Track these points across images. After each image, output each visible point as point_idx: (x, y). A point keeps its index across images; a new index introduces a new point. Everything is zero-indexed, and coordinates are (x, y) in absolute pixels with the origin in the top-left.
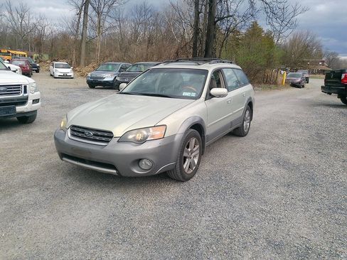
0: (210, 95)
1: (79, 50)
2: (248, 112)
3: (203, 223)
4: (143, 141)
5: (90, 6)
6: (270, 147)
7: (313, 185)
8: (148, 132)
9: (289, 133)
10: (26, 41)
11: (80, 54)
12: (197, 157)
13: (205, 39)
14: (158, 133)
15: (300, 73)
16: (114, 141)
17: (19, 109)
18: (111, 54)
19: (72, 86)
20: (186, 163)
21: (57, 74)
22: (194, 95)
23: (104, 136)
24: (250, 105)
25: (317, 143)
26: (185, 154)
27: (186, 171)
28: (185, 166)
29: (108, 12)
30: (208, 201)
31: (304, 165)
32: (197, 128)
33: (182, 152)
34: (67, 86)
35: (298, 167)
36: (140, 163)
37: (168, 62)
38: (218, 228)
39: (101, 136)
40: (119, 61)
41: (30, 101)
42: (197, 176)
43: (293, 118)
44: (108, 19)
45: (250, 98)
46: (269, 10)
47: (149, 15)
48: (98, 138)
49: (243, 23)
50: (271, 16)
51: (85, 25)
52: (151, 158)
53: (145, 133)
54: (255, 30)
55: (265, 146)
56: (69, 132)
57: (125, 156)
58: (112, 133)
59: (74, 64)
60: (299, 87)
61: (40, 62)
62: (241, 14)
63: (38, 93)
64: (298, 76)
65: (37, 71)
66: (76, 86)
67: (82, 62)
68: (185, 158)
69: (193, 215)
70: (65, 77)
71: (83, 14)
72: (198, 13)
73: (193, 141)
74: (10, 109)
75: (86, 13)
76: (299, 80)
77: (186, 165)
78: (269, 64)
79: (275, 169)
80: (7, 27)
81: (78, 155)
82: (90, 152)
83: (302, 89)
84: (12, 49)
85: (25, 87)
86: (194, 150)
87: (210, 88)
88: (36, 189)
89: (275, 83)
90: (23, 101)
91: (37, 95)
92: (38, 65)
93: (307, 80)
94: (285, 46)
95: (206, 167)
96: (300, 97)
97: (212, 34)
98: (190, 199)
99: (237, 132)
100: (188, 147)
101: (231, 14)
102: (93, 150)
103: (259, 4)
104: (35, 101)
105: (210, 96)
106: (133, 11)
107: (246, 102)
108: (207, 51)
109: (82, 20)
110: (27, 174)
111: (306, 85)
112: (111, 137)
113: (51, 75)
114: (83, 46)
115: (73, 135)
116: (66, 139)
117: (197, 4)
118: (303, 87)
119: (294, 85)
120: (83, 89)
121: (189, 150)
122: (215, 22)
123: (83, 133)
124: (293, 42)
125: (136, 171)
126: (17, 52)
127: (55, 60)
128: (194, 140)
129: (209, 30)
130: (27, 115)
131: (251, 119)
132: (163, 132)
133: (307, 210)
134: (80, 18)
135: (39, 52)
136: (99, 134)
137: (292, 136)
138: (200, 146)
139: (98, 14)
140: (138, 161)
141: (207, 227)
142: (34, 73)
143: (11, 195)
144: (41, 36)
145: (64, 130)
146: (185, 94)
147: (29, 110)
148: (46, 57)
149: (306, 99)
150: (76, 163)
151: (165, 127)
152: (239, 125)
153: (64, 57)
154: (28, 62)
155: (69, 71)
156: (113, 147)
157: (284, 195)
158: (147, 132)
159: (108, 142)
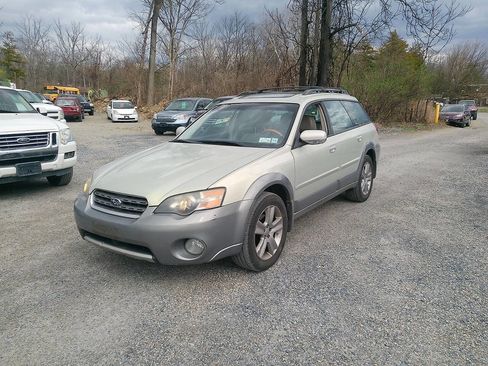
0: (300, 140)
1: (146, 82)
2: (367, 166)
3: (273, 341)
4: (190, 211)
5: (159, 21)
6: (400, 218)
7: (459, 279)
8: (199, 197)
9: (433, 196)
10: (79, 72)
11: (147, 88)
12: (280, 235)
13: (316, 60)
14: (212, 199)
15: (462, 105)
16: (148, 212)
17: (46, 166)
18: (188, 87)
19: (134, 133)
20: (260, 245)
21: (116, 117)
22: (275, 141)
23: (136, 205)
24: (371, 155)
25: (476, 211)
26: (258, 231)
27: (261, 256)
28: (258, 249)
29: (183, 29)
30: (289, 303)
31: (450, 246)
32: (278, 190)
33: (253, 227)
34: (127, 132)
35: (438, 250)
36: (187, 245)
37: (246, 94)
38: (296, 349)
39: (132, 204)
40: (198, 95)
41: (61, 155)
42: (279, 263)
43: (443, 173)
44: (185, 39)
45: (371, 144)
46: (410, 14)
47: (243, 30)
48: (127, 208)
49: (373, 34)
50: (413, 23)
51: (153, 48)
52: (202, 238)
53: (193, 199)
54: (395, 44)
55: (393, 216)
56: (91, 199)
57: (164, 235)
58: (145, 200)
59: (139, 102)
60: (460, 126)
61: (96, 100)
62: (370, 22)
63: (73, 143)
64: (459, 110)
65: (91, 113)
66: (139, 133)
67: (150, 98)
68: (258, 238)
69: (262, 327)
70: (126, 120)
71: (149, 33)
72: (306, 23)
73: (271, 210)
74: (33, 165)
75: (154, 31)
76: (460, 115)
77: (260, 248)
78: (413, 93)
79: (403, 254)
80: (56, 55)
81: (100, 232)
82: (115, 228)
83: (465, 129)
84: (61, 85)
85: (54, 135)
86: (274, 223)
87: (301, 130)
88: (46, 282)
89: (424, 121)
90: (51, 156)
91: (71, 146)
92: (91, 105)
93: (474, 115)
94: (441, 67)
95: (295, 249)
96: (460, 141)
97: (326, 53)
98: (262, 300)
99: (350, 194)
100: (263, 221)
101: (354, 22)
102: (119, 225)
103: (395, 7)
104: (69, 155)
105: (299, 143)
106: (221, 25)
107: (362, 150)
108: (319, 76)
109: (148, 41)
110: (40, 259)
111: (473, 123)
112: (146, 206)
113: (109, 118)
114: (152, 77)
115: (96, 203)
116: (87, 209)
117: (304, 10)
118: (467, 125)
119: (453, 123)
120: (146, 137)
121: (266, 224)
122: (331, 35)
123: (109, 200)
124: (453, 60)
125: (180, 256)
126: (67, 89)
127: (114, 98)
128: (273, 209)
129: (322, 48)
130: (58, 175)
131: (374, 176)
132: (221, 197)
133: (443, 321)
134: (146, 38)
135: (95, 87)
136: (130, 201)
137: (438, 200)
138: (284, 218)
139: (171, 31)
140: (183, 241)
141: (279, 347)
142: (87, 116)
143: (10, 290)
144: (97, 65)
145: (87, 195)
146: (262, 140)
147: (60, 167)
148: (104, 94)
149: (467, 145)
150: (100, 244)
151: (223, 190)
152: (352, 184)
153: (126, 93)
154: (78, 101)
155: (131, 112)
156: (147, 222)
157: (410, 295)
158: (196, 198)
159: (140, 213)
